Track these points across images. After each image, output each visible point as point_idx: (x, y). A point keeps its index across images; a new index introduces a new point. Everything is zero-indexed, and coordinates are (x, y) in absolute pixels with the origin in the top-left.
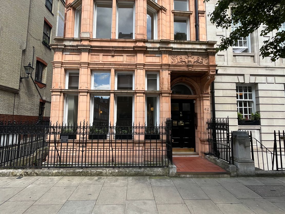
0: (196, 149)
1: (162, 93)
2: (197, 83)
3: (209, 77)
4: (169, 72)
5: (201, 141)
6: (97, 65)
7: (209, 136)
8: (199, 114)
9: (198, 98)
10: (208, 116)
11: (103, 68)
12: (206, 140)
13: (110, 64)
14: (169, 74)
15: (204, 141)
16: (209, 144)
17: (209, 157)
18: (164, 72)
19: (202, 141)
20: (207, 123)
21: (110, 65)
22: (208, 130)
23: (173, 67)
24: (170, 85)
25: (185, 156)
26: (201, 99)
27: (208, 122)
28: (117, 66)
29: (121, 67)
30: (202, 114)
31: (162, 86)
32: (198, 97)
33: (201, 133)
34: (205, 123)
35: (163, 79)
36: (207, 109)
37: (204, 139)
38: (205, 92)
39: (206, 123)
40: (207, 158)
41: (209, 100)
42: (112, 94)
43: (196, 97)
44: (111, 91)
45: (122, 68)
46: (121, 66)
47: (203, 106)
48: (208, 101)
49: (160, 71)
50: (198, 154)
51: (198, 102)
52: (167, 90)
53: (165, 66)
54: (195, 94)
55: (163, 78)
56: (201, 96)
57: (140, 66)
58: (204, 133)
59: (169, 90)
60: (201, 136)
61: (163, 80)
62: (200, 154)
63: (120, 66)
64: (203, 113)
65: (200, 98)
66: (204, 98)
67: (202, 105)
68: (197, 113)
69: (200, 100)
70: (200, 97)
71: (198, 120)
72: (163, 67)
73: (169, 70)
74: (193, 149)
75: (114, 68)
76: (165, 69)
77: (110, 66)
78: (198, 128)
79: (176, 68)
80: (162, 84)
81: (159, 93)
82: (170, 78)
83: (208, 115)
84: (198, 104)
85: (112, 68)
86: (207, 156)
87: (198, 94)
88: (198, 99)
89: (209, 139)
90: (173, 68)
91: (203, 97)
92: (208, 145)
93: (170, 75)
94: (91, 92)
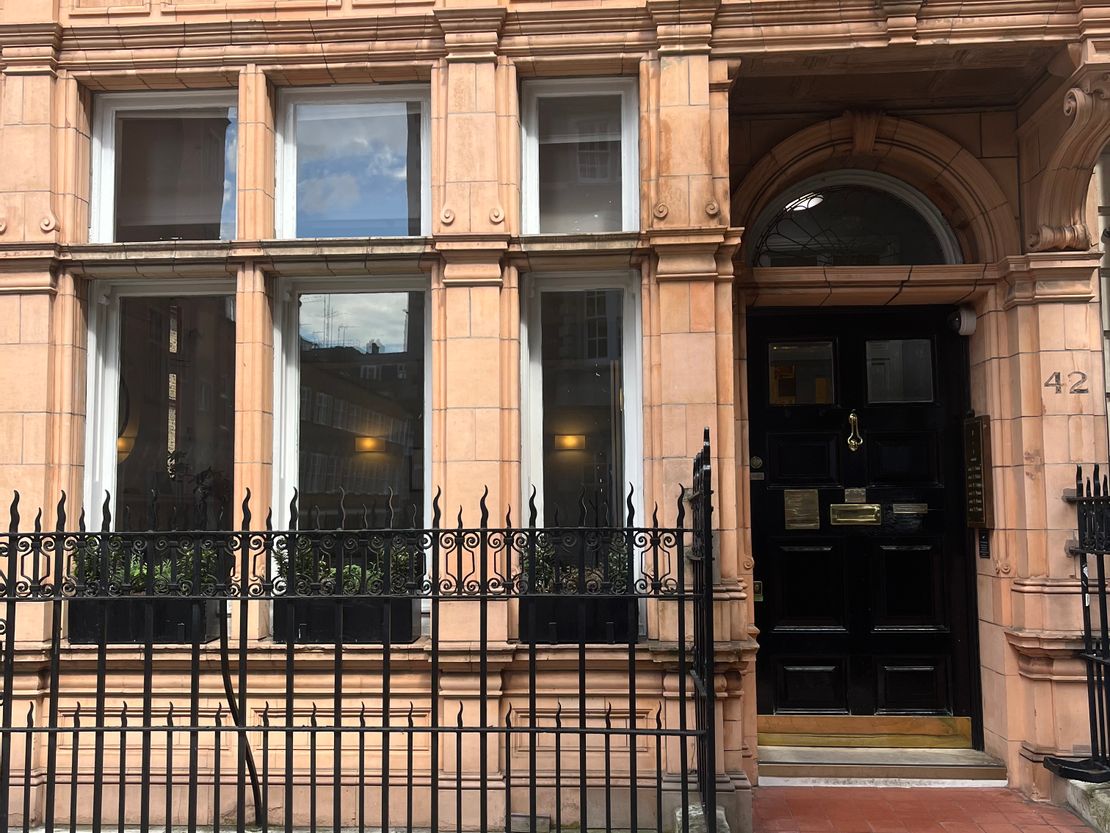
0: (989, 723)
1: (652, 255)
2: (980, 158)
3: (1078, 94)
4: (721, 72)
5: (1024, 656)
6: (124, 47)
7: (1086, 610)
8: (1007, 424)
9: (991, 292)
10: (1080, 441)
11: (176, 64)
12: (1062, 647)
13: (229, 32)
14: (715, 87)
15: (1049, 658)
16: (1090, 685)
17: (1088, 796)
18: (674, 69)
19: (1034, 658)
20: (1070, 501)
21: (231, 42)
22: (1084, 562)
23: (754, 24)
24: (723, 185)
25: (880, 783)
26: (1018, 295)
27: (1080, 487)
28: (282, 47)
29: (314, 48)
30: (1026, 424)
31: (658, 192)
32: (993, 282)
33: (1018, 590)
34: (1055, 504)
35: (668, 129)
36: (1068, 383)
37: (1045, 635)
38: (1047, 235)
39: (1062, 504)
40: (1073, 801)
41: (1086, 301)
42: (249, 273)
43: (976, 283)
44: (240, 253)
45: (326, 60)
46: (316, 40)
47: (1036, 352)
48: (1082, 308)
49: (643, 65)
50: (999, 771)
51: (994, 323)
52: (694, 225)
53: (679, 21)
54: (971, 255)
55: (664, 129)
56: (1012, 267)
57: (466, 37)
58: (1051, 589)
59: (713, 224)
60: (1019, 614)
61: (668, 141)
62: (1015, 764)
63: (310, 47)
64: (1040, 413)
65: (1011, 288)
66: (1045, 290)
67: (1023, 345)
68: (987, 419)
69: (1011, 308)
70: (1006, 282)
71: (997, 473)
72: (660, 29)
73: (712, 58)
74: (964, 723)
75: (258, 62)
76: (681, 48)
77: (230, 49)
78: (998, 542)
79: (777, 29)
80: (659, 175)
81: (631, 252)
82: (722, 118)
83: (1079, 428)
84: (993, 346)
85: (243, 62)
86: (1075, 787)
87: (989, 257)
88: (993, 301)
89: (1087, 638)
90: (750, 31)
91: (1033, 277)
92: (1084, 693)
93: (722, 100)
94: (83, 263)
